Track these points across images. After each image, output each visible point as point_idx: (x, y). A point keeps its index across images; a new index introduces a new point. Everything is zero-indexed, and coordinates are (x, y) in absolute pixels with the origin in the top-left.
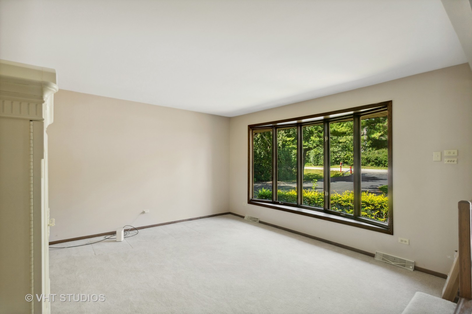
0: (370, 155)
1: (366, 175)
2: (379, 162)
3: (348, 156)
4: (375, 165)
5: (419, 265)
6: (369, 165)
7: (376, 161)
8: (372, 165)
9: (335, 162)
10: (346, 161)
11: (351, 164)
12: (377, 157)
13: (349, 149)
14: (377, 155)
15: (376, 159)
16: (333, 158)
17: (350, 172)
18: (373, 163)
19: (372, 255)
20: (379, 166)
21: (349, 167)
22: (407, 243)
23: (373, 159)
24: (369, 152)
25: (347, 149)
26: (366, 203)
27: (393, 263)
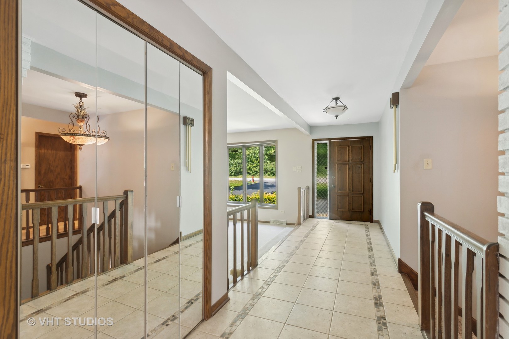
0: (267, 166)
1: (267, 183)
2: (274, 172)
3: (250, 167)
4: (271, 175)
5: (289, 222)
6: (267, 175)
7: (271, 171)
8: (269, 175)
9: (239, 173)
10: (248, 171)
11: (253, 174)
12: (272, 168)
13: (251, 161)
14: (272, 166)
15: (272, 170)
16: (238, 169)
17: (252, 181)
18: (270, 173)
19: (268, 222)
20: (274, 176)
21: (252, 177)
22: (284, 212)
23: (270, 169)
24: (266, 163)
25: (249, 160)
26: (265, 199)
27: (278, 224)
